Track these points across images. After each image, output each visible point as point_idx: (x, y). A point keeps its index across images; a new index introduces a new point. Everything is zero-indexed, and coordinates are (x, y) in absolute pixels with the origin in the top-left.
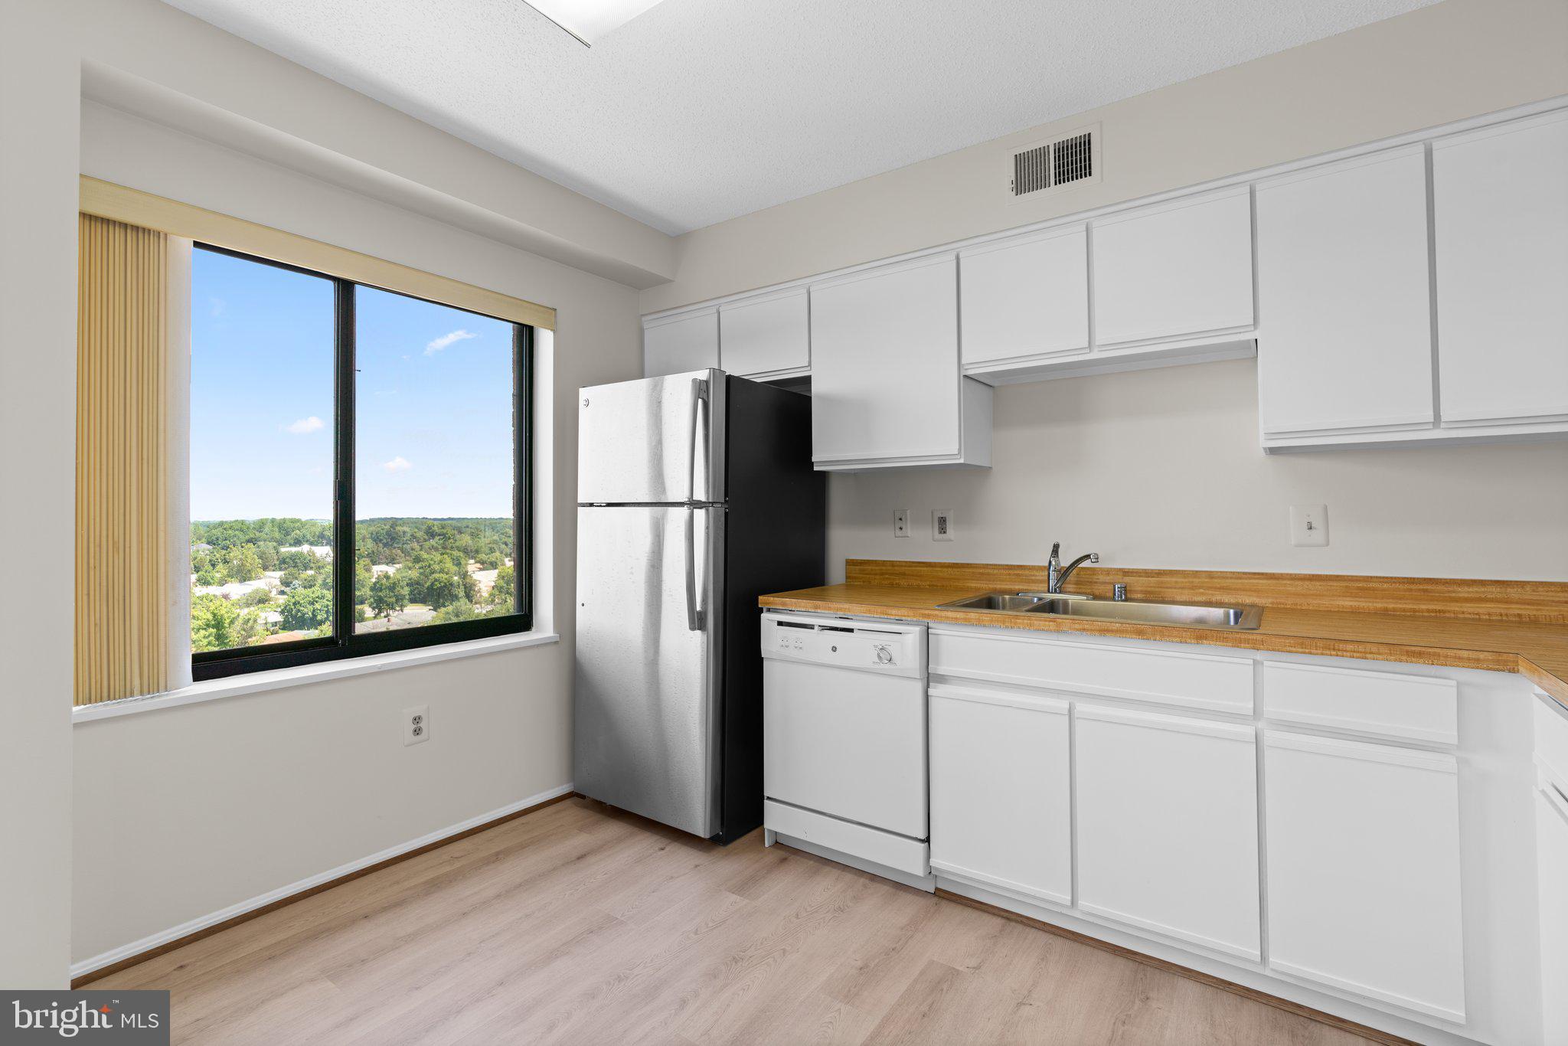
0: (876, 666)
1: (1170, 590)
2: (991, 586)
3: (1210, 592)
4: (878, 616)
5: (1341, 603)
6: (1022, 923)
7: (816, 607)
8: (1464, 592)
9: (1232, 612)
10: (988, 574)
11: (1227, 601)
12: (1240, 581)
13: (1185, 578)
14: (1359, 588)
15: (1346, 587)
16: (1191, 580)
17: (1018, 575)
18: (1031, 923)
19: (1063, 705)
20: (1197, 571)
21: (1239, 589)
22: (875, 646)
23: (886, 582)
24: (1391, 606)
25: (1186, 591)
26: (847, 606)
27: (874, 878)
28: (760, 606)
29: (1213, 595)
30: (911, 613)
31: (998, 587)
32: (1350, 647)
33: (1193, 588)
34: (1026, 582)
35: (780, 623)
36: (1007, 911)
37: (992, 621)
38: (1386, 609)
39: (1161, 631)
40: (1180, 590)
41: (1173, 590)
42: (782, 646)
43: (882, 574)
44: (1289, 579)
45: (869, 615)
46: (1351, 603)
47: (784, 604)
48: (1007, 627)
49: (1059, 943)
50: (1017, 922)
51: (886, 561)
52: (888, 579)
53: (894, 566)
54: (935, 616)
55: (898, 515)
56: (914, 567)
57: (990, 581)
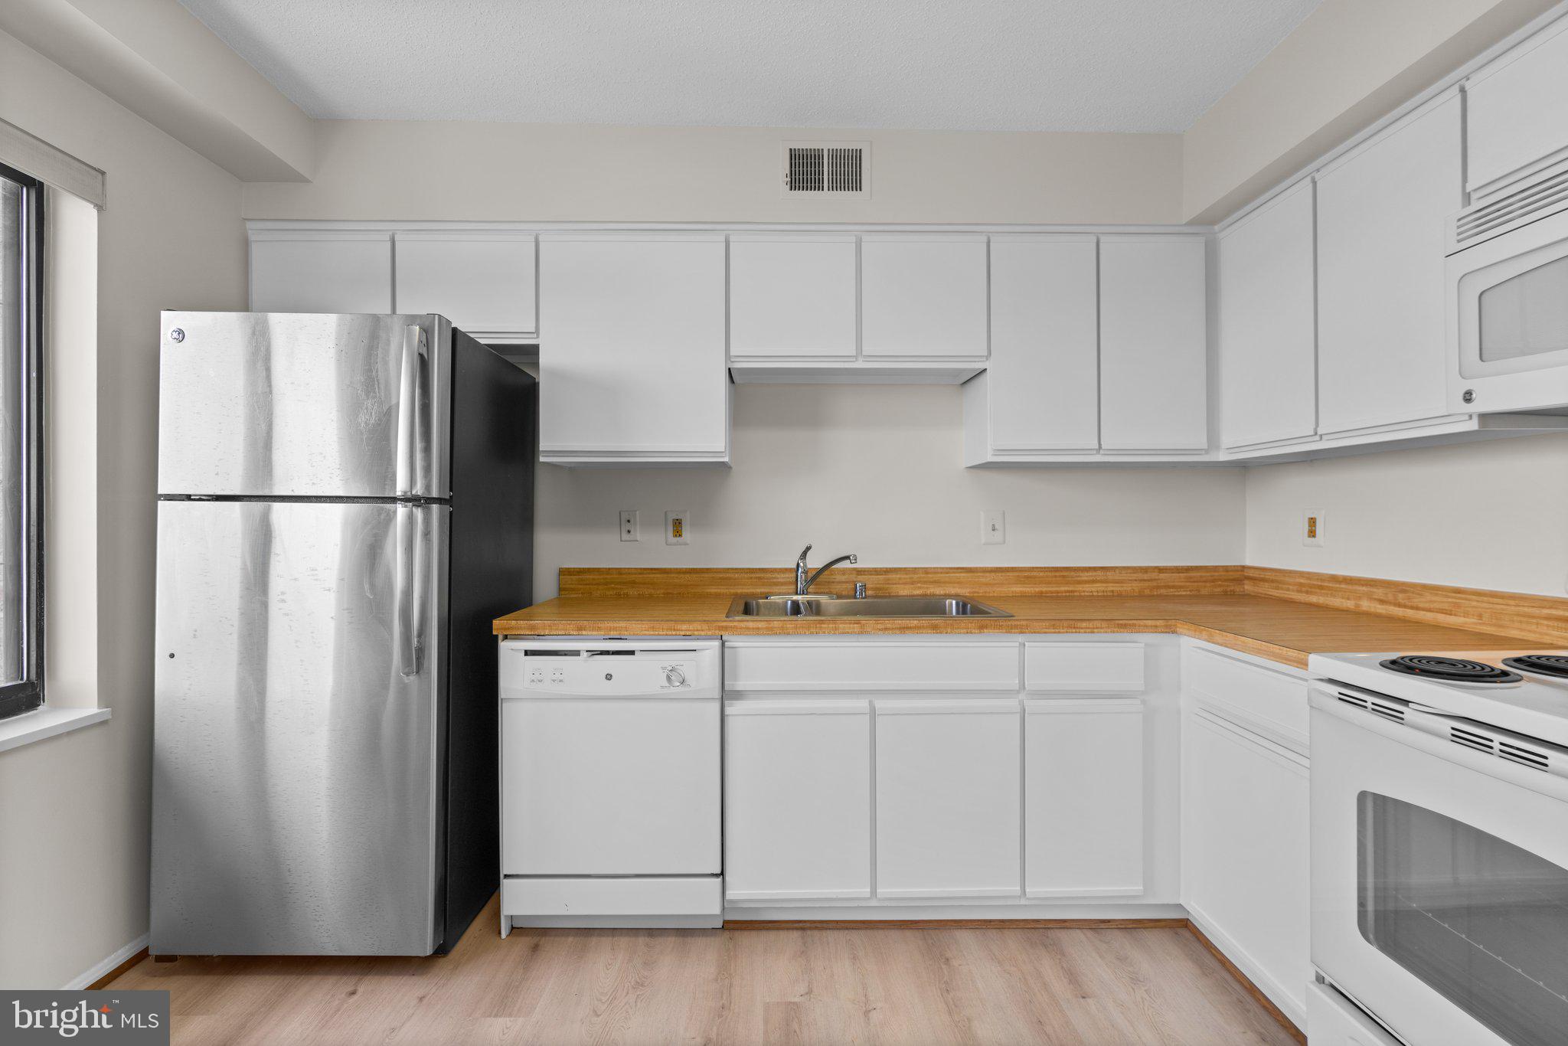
0: (665, 691)
1: (895, 586)
3: (925, 586)
4: (664, 633)
5: (1014, 589)
6: (816, 928)
7: (580, 629)
8: (1085, 576)
9: (954, 602)
10: (730, 579)
11: (938, 593)
12: (947, 575)
13: (906, 574)
14: (1025, 577)
15: (1018, 576)
16: (911, 576)
17: (760, 578)
18: (825, 925)
19: (862, 704)
20: (916, 568)
21: (945, 582)
22: (664, 668)
23: (611, 593)
24: (1044, 589)
25: (907, 586)
26: (623, 624)
27: (651, 932)
28: (495, 633)
29: (927, 588)
30: (705, 627)
31: (739, 591)
32: (1084, 625)
33: (912, 583)
34: (769, 585)
35: (527, 653)
36: (800, 921)
37: (796, 628)
38: (1042, 592)
39: (952, 625)
40: (902, 586)
41: (898, 586)
42: (533, 681)
43: (606, 584)
44: (981, 572)
45: (652, 633)
46: (1021, 589)
47: (532, 628)
48: (811, 633)
49: (857, 937)
50: (810, 929)
51: (612, 569)
52: (613, 588)
53: (621, 574)
54: (731, 627)
55: (625, 517)
56: (646, 574)
57: (731, 585)
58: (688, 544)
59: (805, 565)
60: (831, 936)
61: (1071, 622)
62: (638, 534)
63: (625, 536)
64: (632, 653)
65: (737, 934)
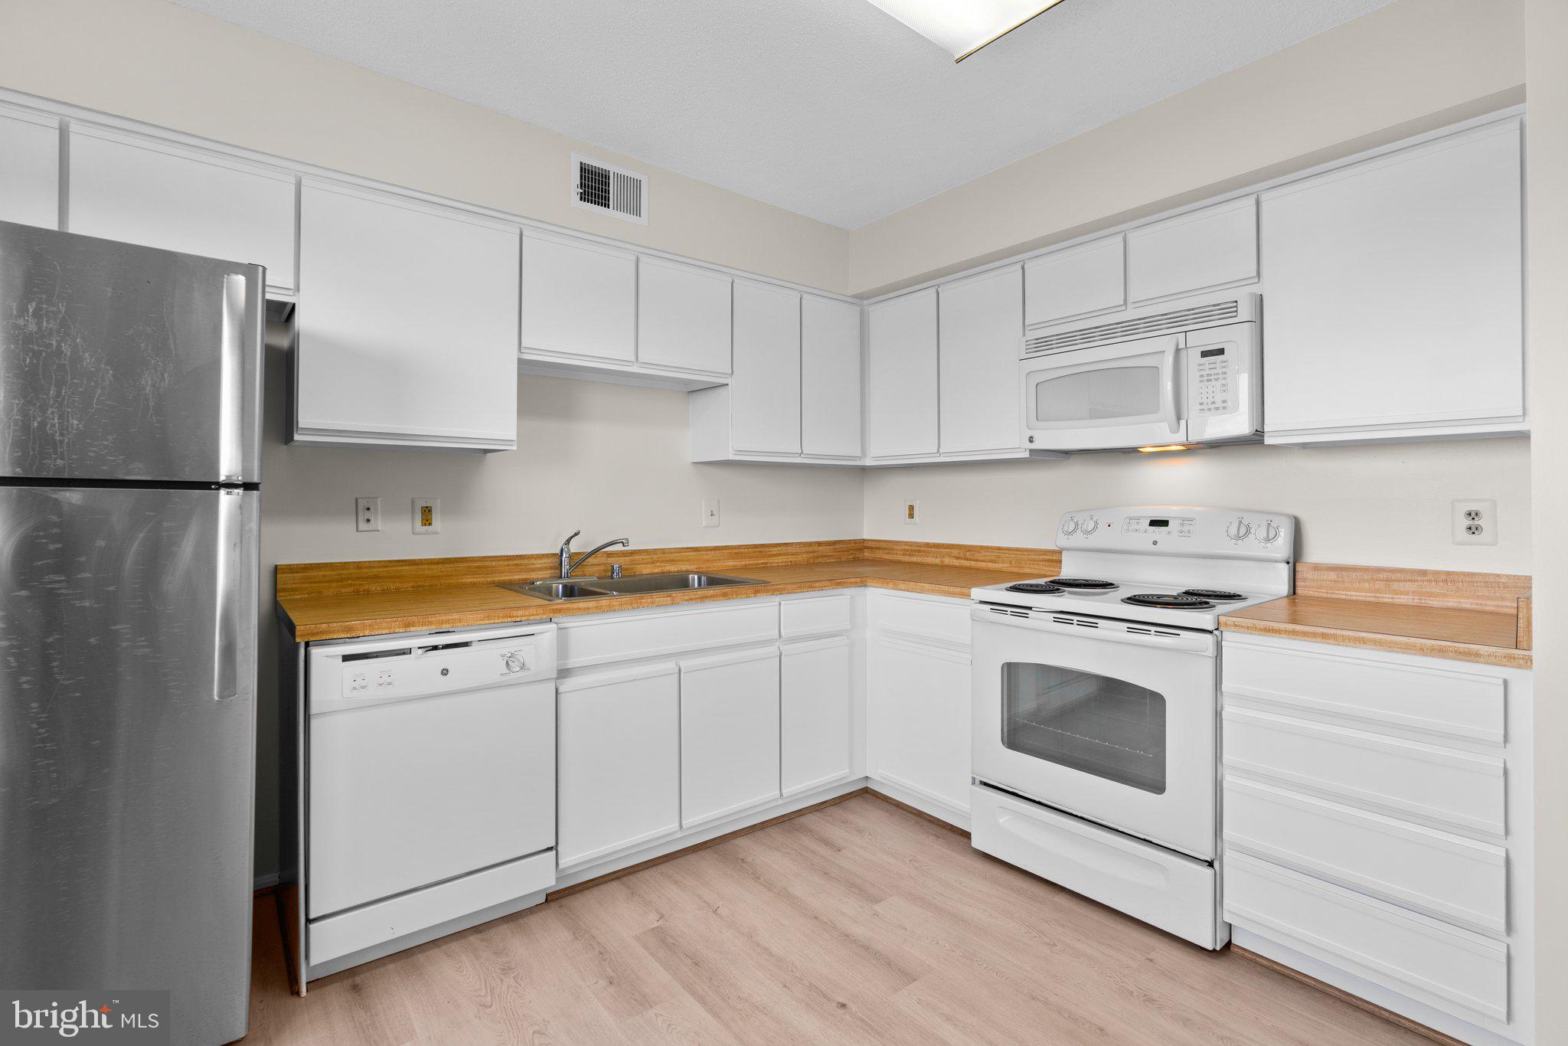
2: (489, 579)
5: (728, 563)
6: (629, 874)
7: (408, 625)
8: (774, 551)
10: (486, 567)
12: (680, 554)
13: (648, 555)
14: (736, 553)
15: (731, 553)
16: (652, 556)
18: (637, 869)
19: (670, 665)
20: (656, 549)
23: (347, 590)
24: (748, 563)
28: (298, 640)
31: (497, 579)
33: (653, 563)
34: (524, 572)
35: (347, 658)
36: (615, 872)
38: (746, 565)
40: (645, 566)
43: (340, 580)
44: (704, 551)
46: (733, 563)
47: (350, 629)
50: (624, 876)
51: (348, 563)
52: (351, 585)
53: (360, 568)
54: (564, 609)
55: (362, 504)
56: (391, 567)
57: (488, 574)
58: (437, 533)
59: (569, 550)
60: (646, 875)
61: (810, 584)
62: (379, 523)
63: (363, 526)
64: (466, 644)
65: (563, 901)
